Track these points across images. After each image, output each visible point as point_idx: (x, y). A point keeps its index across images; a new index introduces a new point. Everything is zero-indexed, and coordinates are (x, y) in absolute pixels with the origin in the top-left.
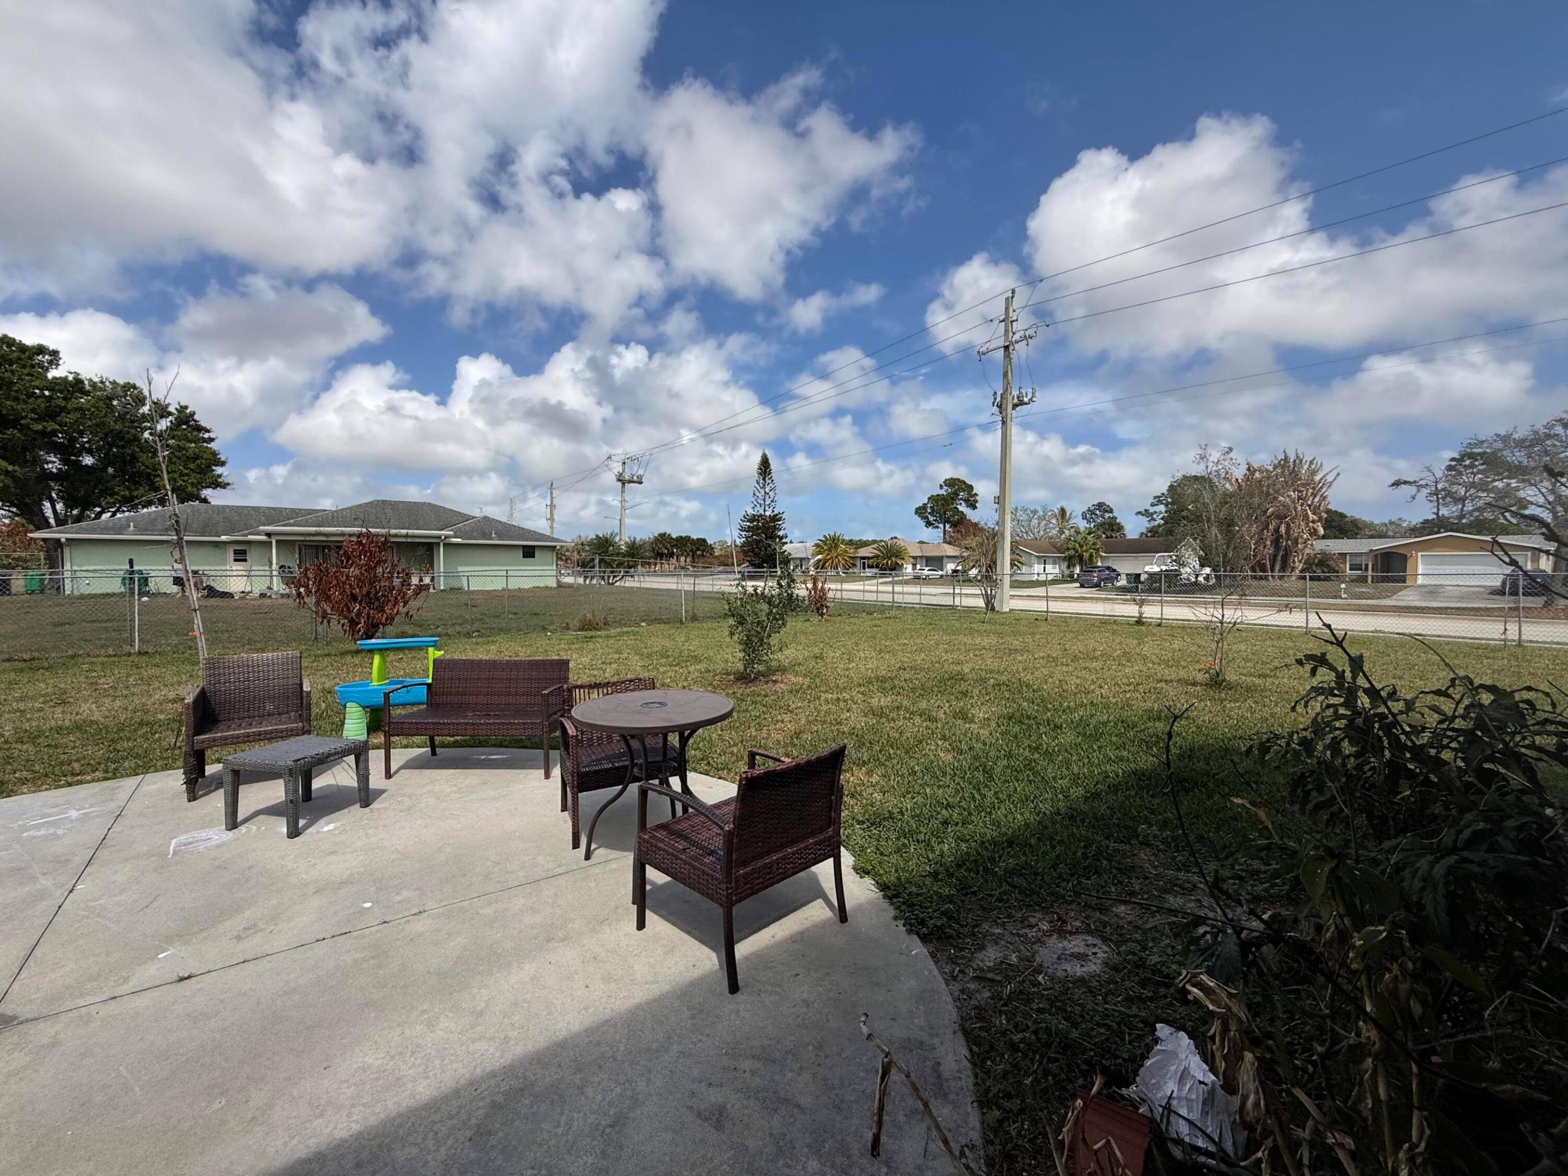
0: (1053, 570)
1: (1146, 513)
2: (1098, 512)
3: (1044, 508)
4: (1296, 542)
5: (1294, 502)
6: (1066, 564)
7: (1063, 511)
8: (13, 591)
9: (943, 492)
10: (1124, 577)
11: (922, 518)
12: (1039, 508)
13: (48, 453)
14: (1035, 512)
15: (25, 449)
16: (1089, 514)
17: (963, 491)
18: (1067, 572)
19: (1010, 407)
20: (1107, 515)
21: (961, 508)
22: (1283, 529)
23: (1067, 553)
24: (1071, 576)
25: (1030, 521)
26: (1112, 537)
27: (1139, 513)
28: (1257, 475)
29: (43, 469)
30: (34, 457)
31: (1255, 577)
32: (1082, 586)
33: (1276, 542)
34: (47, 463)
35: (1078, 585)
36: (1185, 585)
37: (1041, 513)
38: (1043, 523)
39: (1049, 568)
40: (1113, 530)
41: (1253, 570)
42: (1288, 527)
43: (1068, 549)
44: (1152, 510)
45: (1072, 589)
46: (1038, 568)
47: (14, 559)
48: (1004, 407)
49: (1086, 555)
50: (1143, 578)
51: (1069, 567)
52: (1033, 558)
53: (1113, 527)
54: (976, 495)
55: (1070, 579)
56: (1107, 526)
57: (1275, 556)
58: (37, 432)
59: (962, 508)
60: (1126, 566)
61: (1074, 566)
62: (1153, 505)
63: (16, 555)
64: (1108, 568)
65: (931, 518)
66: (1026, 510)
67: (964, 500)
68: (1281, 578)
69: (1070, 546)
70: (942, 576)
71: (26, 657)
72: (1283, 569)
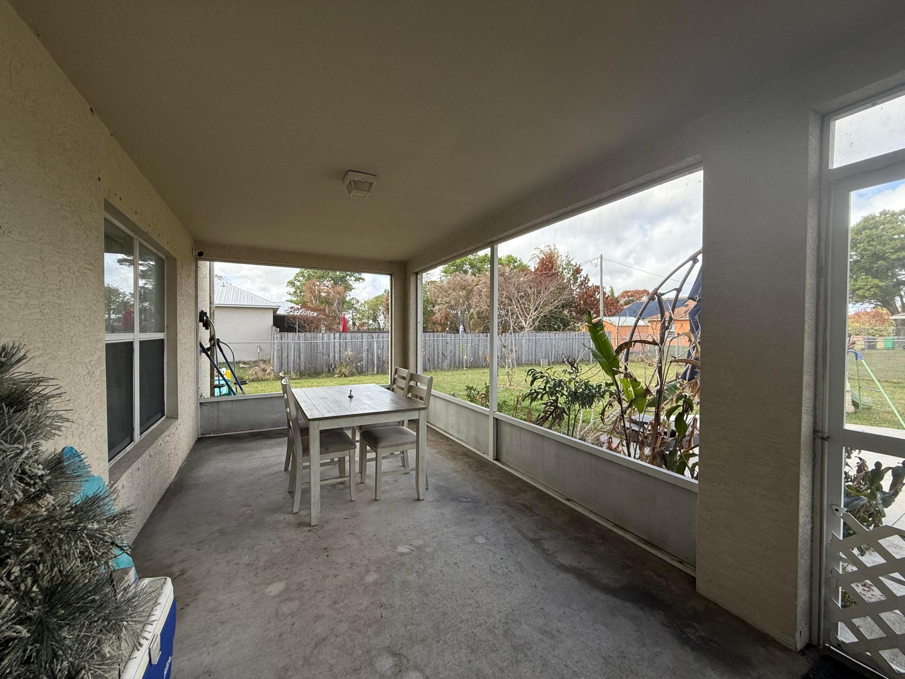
8: (878, 347)
13: (901, 270)
15: (888, 270)
29: (897, 279)
30: (893, 274)
34: (900, 275)
47: (876, 330)
58: (894, 260)
63: (876, 328)
71: (895, 381)
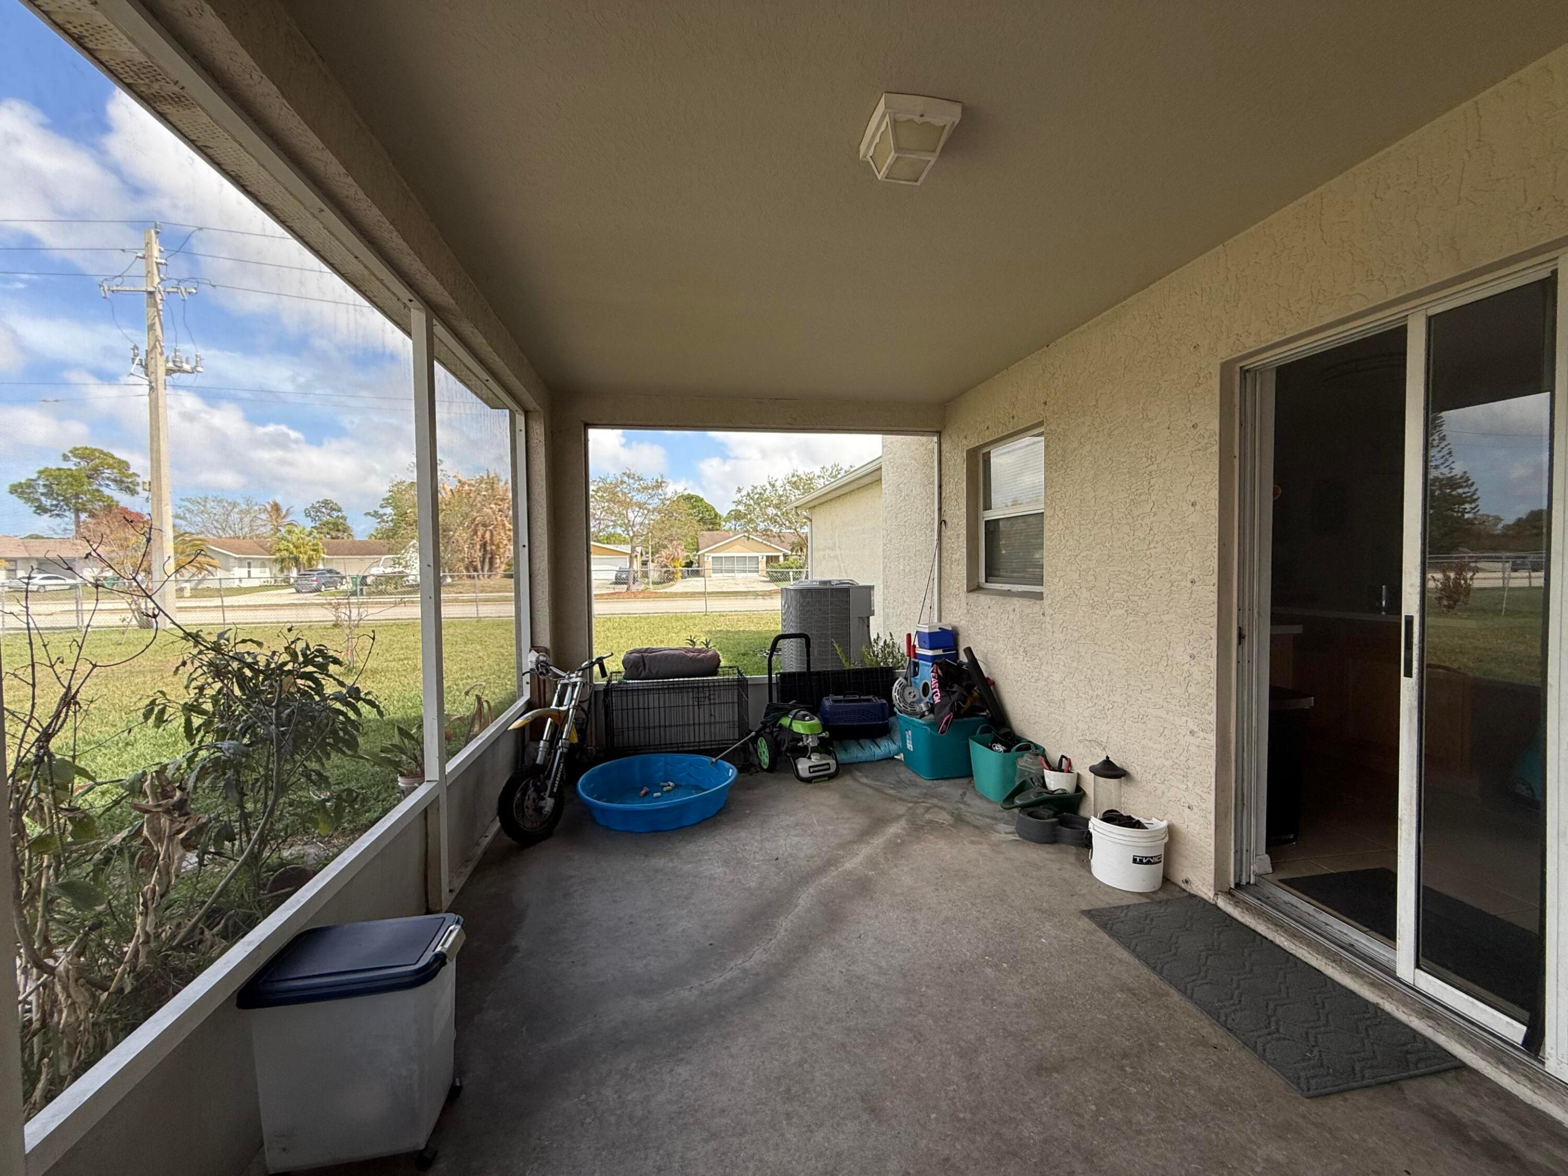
0: (261, 575)
1: (376, 514)
2: (324, 510)
3: (248, 501)
4: (498, 547)
5: (494, 513)
6: (278, 567)
7: (276, 508)
9: (70, 465)
10: (349, 579)
11: (28, 500)
12: (240, 501)
14: (235, 505)
16: (313, 512)
17: (110, 467)
18: (281, 576)
19: (161, 371)
20: (335, 514)
21: (106, 491)
22: (488, 535)
23: (278, 555)
24: (287, 580)
25: (229, 515)
26: (338, 538)
27: (368, 514)
28: (466, 487)
31: (469, 577)
32: (298, 592)
33: (484, 546)
35: (293, 590)
36: (412, 586)
37: (244, 507)
38: (247, 520)
39: (255, 572)
40: (338, 530)
41: (467, 569)
42: (492, 535)
43: (280, 550)
44: (381, 511)
45: (286, 596)
46: (241, 572)
48: (151, 369)
49: (303, 558)
50: (369, 581)
51: (282, 570)
52: (232, 560)
53: (337, 527)
54: (134, 474)
55: (287, 583)
56: (331, 526)
57: (484, 559)
59: (111, 491)
60: (352, 568)
61: (289, 569)
62: (382, 507)
64: (330, 571)
65: (47, 502)
66: (220, 501)
67: (115, 481)
68: (489, 577)
69: (282, 547)
70: (73, 587)
72: (490, 569)
